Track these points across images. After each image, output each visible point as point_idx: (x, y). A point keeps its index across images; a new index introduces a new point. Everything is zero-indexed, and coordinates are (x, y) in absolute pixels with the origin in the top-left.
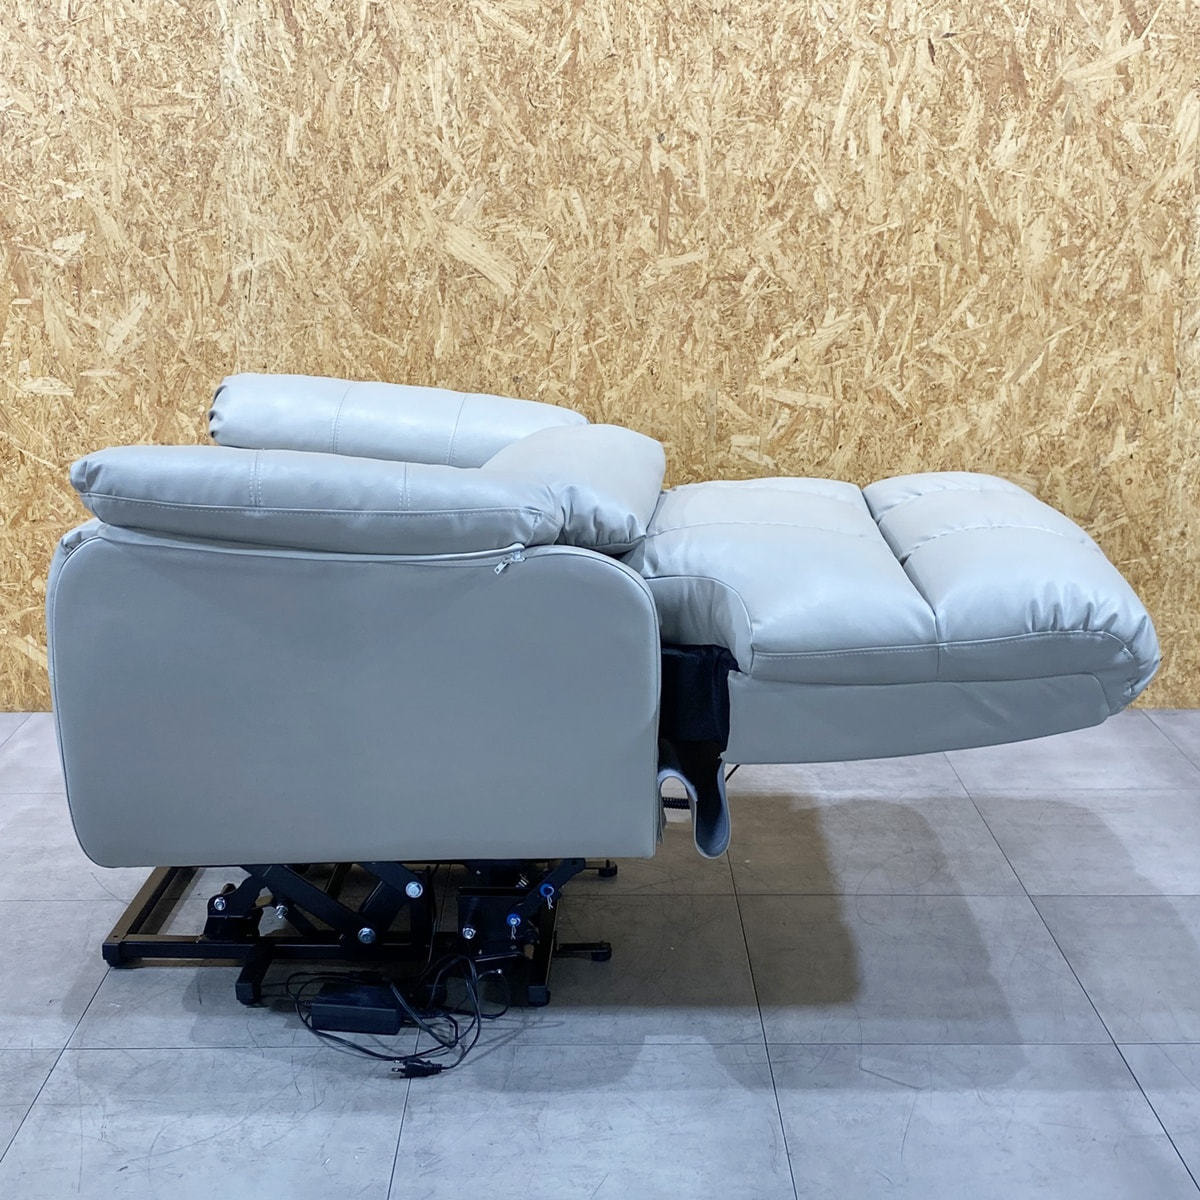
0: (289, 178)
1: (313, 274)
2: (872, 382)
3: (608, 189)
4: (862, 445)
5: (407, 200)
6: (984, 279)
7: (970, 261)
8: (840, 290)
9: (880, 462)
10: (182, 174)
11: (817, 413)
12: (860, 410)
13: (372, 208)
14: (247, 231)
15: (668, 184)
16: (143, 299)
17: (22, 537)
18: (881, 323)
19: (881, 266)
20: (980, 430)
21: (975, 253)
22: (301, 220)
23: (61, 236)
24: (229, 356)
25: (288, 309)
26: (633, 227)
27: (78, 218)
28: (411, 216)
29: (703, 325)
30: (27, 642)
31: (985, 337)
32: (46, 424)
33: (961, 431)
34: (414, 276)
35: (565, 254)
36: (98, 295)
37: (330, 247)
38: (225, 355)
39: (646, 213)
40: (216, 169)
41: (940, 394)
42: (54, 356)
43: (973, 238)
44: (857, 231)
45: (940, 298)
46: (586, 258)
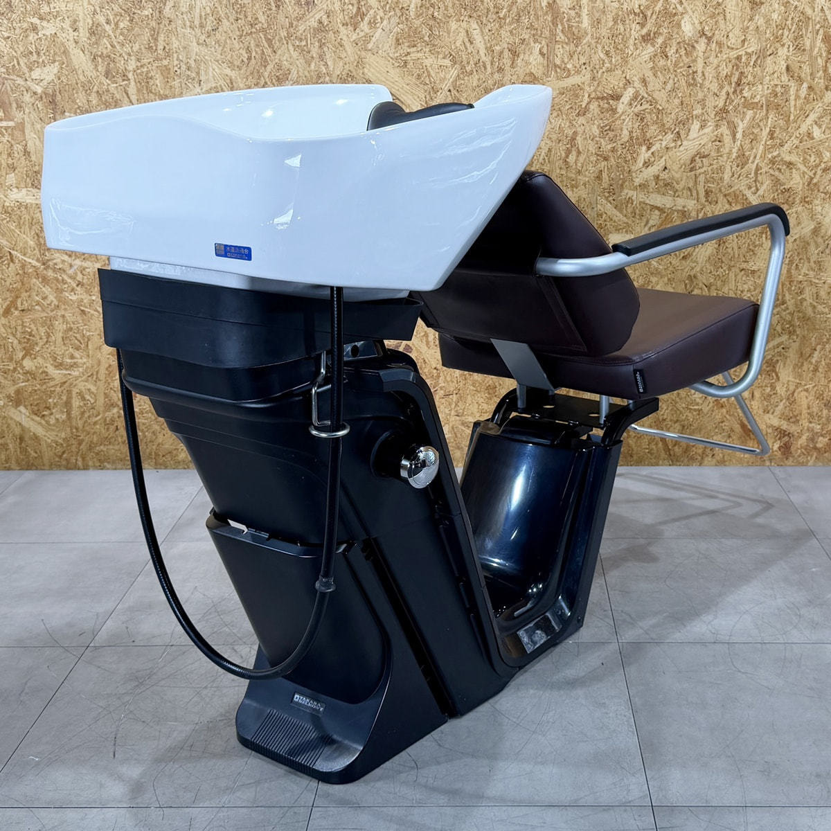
0: (229, 15)
2: (731, 187)
3: (503, 21)
5: (331, 32)
7: (816, 79)
8: (704, 107)
9: (736, 256)
10: (139, 12)
11: (683, 213)
13: (301, 40)
14: (195, 61)
15: (555, 15)
17: (13, 324)
18: (739, 136)
19: (739, 85)
20: (823, 227)
21: (821, 72)
22: (241, 51)
23: (38, 67)
26: (524, 53)
27: (52, 51)
28: (334, 46)
29: (586, 138)
31: (829, 144)
32: (30, 228)
33: (807, 229)
35: (466, 78)
37: (266, 74)
39: (536, 41)
40: (167, 8)
41: (789, 197)
42: (35, 170)
43: (819, 60)
44: (719, 55)
45: (790, 112)
46: (484, 82)
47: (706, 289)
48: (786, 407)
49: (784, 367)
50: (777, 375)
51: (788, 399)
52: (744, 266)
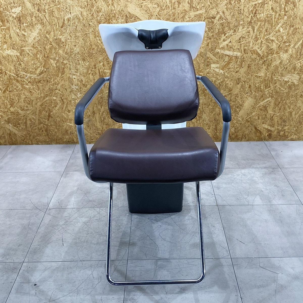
1: (89, 18)
2: (252, 48)
4: (249, 66)
6: (286, 17)
7: (282, 12)
8: (244, 21)
9: (254, 71)
11: (236, 57)
12: (249, 56)
14: (69, 6)
16: (39, 26)
17: (7, 96)
18: (255, 31)
19: (255, 14)
20: (283, 62)
21: (283, 9)
22: (85, 2)
23: (14, 8)
24: (65, 43)
25: (81, 29)
26: (183, 3)
27: (19, 3)
30: (9, 126)
31: (286, 34)
32: (12, 63)
33: (278, 62)
34: (118, 19)
35: (162, 11)
36: (26, 25)
37: (93, 10)
38: (63, 43)
41: (272, 52)
42: (13, 43)
43: (283, 5)
44: (249, 4)
45: (273, 23)
46: (169, 13)
47: (244, 83)
48: (270, 122)
49: (270, 108)
50: (267, 111)
51: (271, 119)
52: (256, 75)
